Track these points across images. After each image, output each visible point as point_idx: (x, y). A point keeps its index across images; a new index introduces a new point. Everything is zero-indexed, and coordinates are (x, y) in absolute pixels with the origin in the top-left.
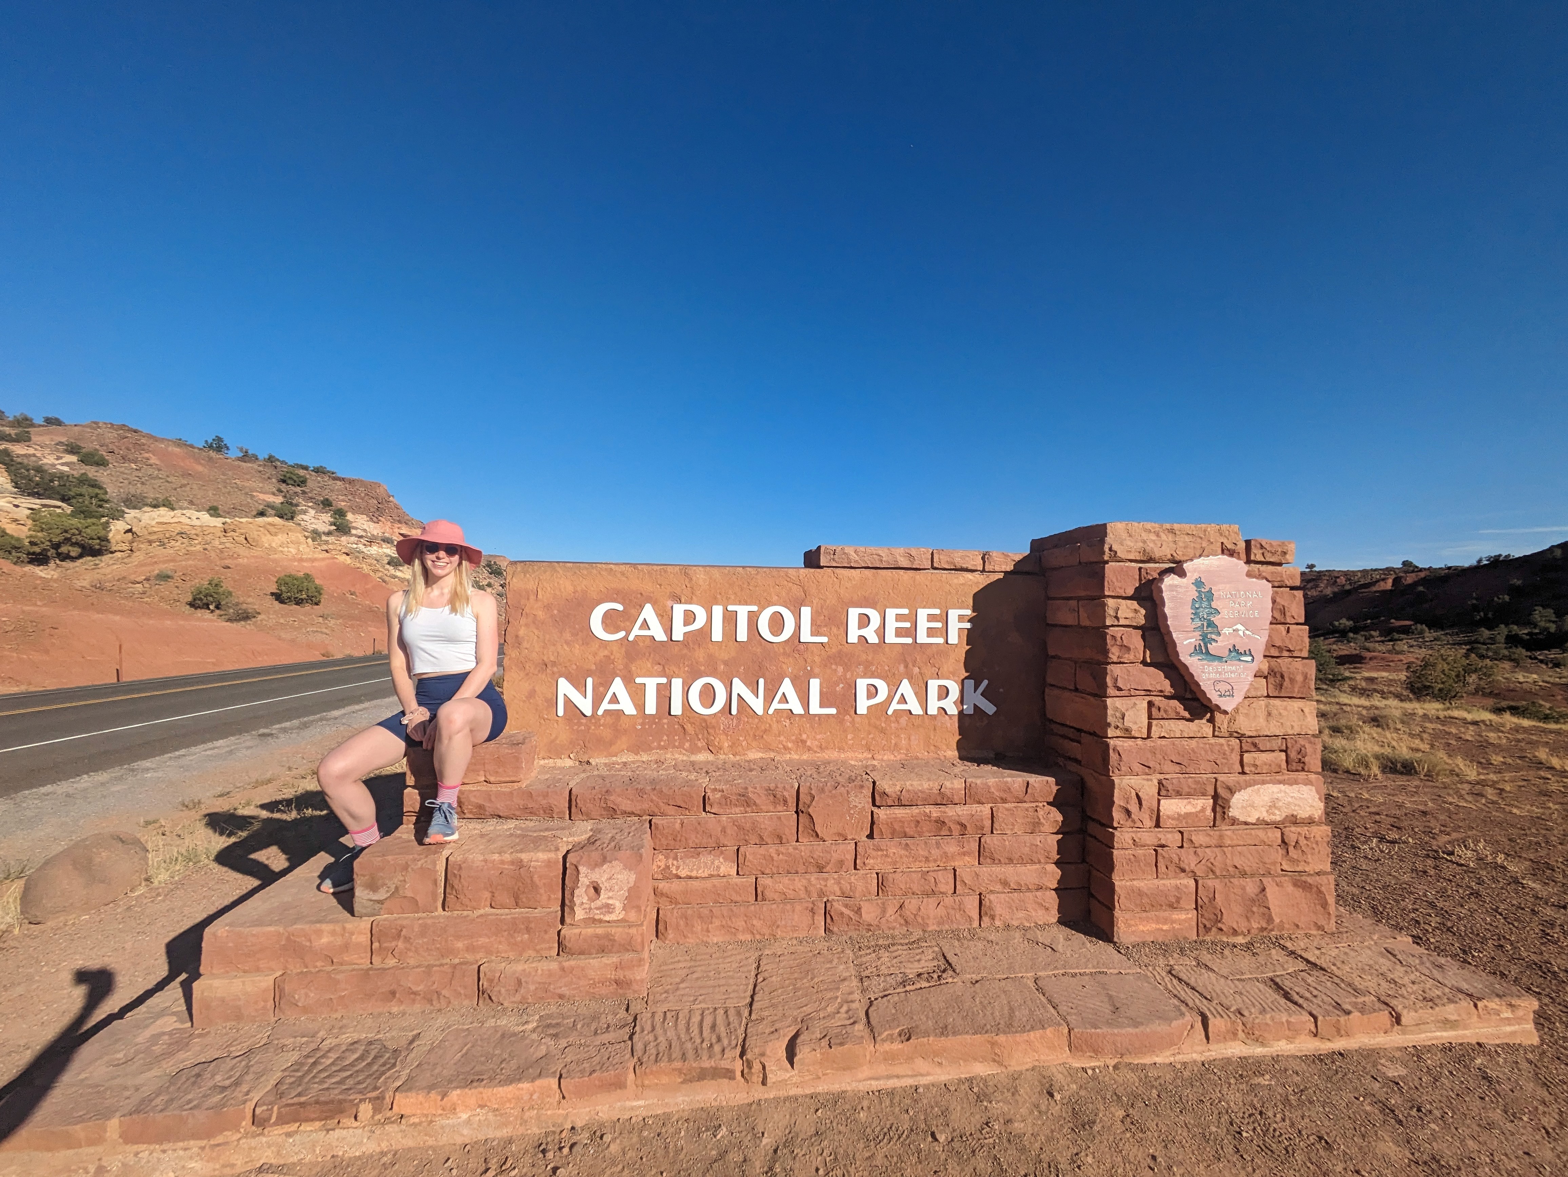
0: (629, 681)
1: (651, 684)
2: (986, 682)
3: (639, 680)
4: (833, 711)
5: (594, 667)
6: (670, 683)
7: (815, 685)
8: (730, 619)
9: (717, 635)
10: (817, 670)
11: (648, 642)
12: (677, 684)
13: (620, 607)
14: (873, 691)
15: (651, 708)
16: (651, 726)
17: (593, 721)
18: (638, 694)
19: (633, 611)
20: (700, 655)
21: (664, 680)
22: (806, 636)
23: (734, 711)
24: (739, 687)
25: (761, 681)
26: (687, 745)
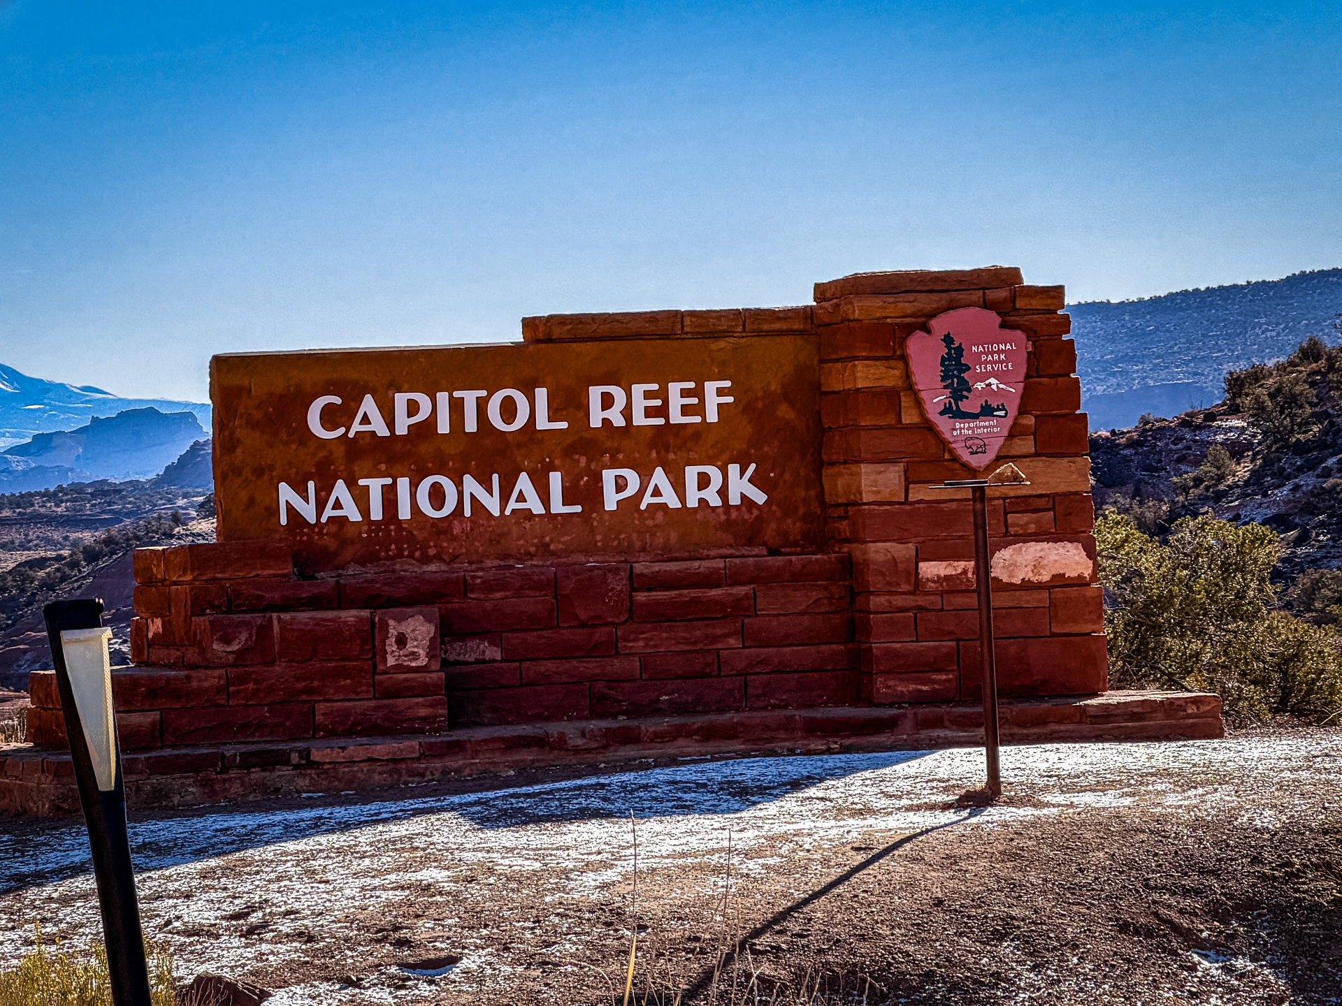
0: (351, 484)
1: (375, 485)
2: (753, 466)
3: (362, 482)
4: (578, 509)
5: (313, 470)
6: (395, 483)
7: (555, 479)
8: (457, 407)
9: (443, 427)
10: (557, 462)
11: (368, 439)
12: (403, 484)
13: (337, 400)
14: (621, 485)
15: (376, 514)
16: (377, 534)
17: (317, 530)
18: (361, 498)
19: (353, 404)
20: (425, 449)
21: (389, 481)
22: (542, 423)
23: (468, 513)
24: (470, 484)
25: (495, 477)
26: (417, 554)
